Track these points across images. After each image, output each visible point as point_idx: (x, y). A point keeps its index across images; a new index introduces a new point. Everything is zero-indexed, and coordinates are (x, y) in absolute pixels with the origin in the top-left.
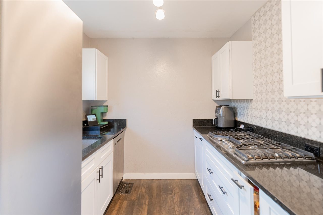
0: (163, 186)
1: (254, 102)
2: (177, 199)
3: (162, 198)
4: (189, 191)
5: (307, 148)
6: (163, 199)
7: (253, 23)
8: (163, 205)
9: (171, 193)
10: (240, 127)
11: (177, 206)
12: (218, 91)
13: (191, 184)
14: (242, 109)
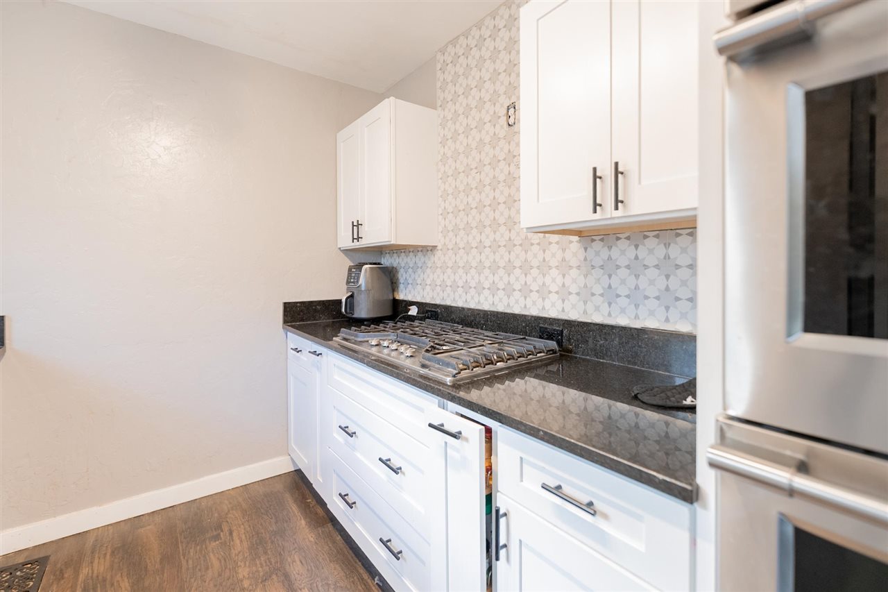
0: (185, 523)
1: (440, 251)
2: (240, 545)
3: (184, 563)
4: (277, 507)
5: (543, 334)
6: (190, 562)
7: (440, 69)
8: (193, 580)
9: (219, 535)
10: (409, 313)
11: (242, 564)
12: (358, 224)
13: (279, 487)
14: (410, 270)
